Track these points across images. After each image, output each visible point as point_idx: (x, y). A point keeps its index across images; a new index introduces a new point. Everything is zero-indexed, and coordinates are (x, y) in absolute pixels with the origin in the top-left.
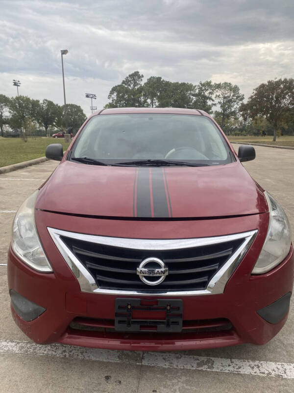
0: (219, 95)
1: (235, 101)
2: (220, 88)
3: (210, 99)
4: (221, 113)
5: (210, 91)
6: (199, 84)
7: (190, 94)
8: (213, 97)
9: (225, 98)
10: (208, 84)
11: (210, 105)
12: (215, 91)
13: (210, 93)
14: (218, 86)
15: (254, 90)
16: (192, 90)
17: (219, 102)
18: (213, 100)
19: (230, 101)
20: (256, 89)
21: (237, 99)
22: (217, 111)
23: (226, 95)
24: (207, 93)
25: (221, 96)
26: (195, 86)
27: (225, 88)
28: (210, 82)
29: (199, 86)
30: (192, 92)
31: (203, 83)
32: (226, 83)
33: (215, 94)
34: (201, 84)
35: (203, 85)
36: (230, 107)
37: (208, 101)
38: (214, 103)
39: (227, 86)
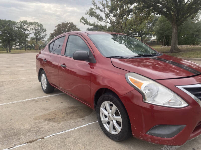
0: (32, 28)
1: (42, 32)
2: (32, 24)
3: (28, 30)
4: (35, 38)
5: (26, 26)
6: (19, 22)
7: (15, 27)
8: (29, 29)
9: (36, 30)
10: (25, 22)
11: (28, 34)
12: (30, 26)
13: (27, 27)
14: (31, 24)
15: (56, 26)
16: (16, 25)
17: (33, 32)
18: (29, 31)
19: (39, 32)
20: (57, 26)
21: (42, 31)
22: (33, 37)
23: (37, 29)
24: (25, 27)
25: (33, 29)
26: (17, 23)
27: (35, 24)
28: (26, 21)
29: (19, 23)
30: (16, 26)
31: (22, 21)
32: (35, 22)
33: (30, 28)
34: (21, 21)
35: (22, 22)
36: (40, 35)
37: (26, 31)
38: (30, 32)
39: (36, 24)
